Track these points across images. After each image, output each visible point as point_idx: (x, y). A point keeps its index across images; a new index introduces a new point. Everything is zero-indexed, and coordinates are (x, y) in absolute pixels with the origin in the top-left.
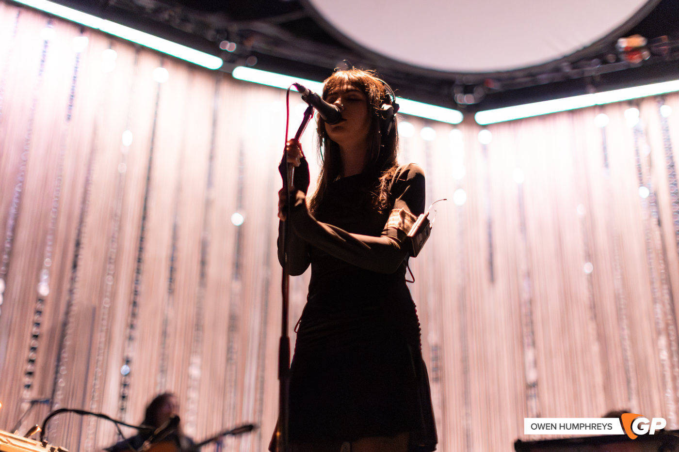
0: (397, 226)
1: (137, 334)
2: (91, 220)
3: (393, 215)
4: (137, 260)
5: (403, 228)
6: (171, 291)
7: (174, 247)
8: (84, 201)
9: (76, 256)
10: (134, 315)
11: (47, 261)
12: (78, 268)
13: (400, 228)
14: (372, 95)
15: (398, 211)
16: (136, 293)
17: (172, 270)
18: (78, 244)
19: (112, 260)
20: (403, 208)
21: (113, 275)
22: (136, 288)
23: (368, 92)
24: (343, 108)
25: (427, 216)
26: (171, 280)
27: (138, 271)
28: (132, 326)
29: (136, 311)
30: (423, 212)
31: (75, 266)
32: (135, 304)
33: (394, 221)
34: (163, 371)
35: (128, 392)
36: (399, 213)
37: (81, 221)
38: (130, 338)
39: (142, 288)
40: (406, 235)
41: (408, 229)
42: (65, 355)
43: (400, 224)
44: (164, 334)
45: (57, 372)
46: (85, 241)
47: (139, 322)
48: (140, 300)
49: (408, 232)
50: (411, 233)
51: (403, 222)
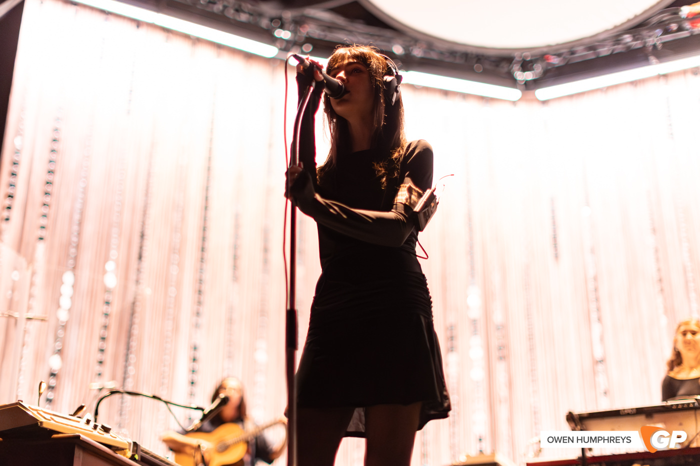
0: (404, 201)
1: (203, 320)
2: (154, 212)
3: (402, 191)
4: (200, 249)
5: (410, 203)
6: (236, 278)
7: (237, 236)
8: (147, 193)
9: (141, 248)
10: (199, 303)
11: (113, 253)
12: (143, 259)
13: (407, 203)
14: (375, 67)
15: (406, 187)
16: (201, 281)
17: (236, 258)
18: (142, 236)
19: (176, 250)
20: (410, 184)
21: (178, 265)
22: (201, 276)
23: (370, 64)
24: (346, 81)
25: (434, 191)
26: (235, 267)
27: (202, 260)
28: (198, 314)
29: (202, 299)
30: (430, 188)
31: (140, 257)
32: (200, 292)
33: (402, 196)
34: (230, 356)
35: (196, 378)
36: (406, 189)
37: (145, 213)
38: (197, 326)
39: (207, 276)
40: (412, 210)
41: (414, 204)
42: (134, 344)
43: (407, 200)
44: (230, 321)
45: (127, 360)
46: (149, 232)
47: (204, 310)
48: (206, 288)
49: (415, 207)
50: (417, 209)
51: (410, 197)
